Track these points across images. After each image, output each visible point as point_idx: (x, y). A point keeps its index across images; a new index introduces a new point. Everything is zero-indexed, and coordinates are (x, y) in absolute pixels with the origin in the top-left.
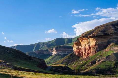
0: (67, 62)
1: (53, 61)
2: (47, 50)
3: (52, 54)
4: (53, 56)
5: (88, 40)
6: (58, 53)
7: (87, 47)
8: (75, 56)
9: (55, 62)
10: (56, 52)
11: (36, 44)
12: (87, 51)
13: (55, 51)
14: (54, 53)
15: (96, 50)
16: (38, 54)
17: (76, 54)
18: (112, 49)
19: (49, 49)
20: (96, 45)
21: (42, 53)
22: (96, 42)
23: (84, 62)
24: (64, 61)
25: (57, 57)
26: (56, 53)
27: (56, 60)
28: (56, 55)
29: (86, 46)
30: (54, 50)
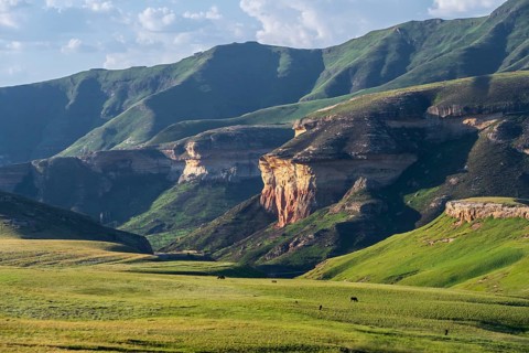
0: (227, 238)
1: (181, 216)
2: (152, 153)
3: (179, 173)
4: (182, 189)
5: (293, 168)
6: (211, 173)
7: (289, 193)
8: (261, 213)
9: (193, 220)
10: (198, 166)
11: (72, 77)
12: (288, 203)
13: (195, 159)
14: (192, 169)
15: (310, 206)
16: (100, 171)
17: (267, 205)
18: (347, 208)
19: (163, 146)
20: (309, 189)
21: (122, 166)
22: (311, 181)
23: (266, 243)
24: (216, 232)
25: (204, 192)
26: (199, 171)
27: (199, 211)
28: (201, 182)
29: (286, 188)
30: (192, 154)
